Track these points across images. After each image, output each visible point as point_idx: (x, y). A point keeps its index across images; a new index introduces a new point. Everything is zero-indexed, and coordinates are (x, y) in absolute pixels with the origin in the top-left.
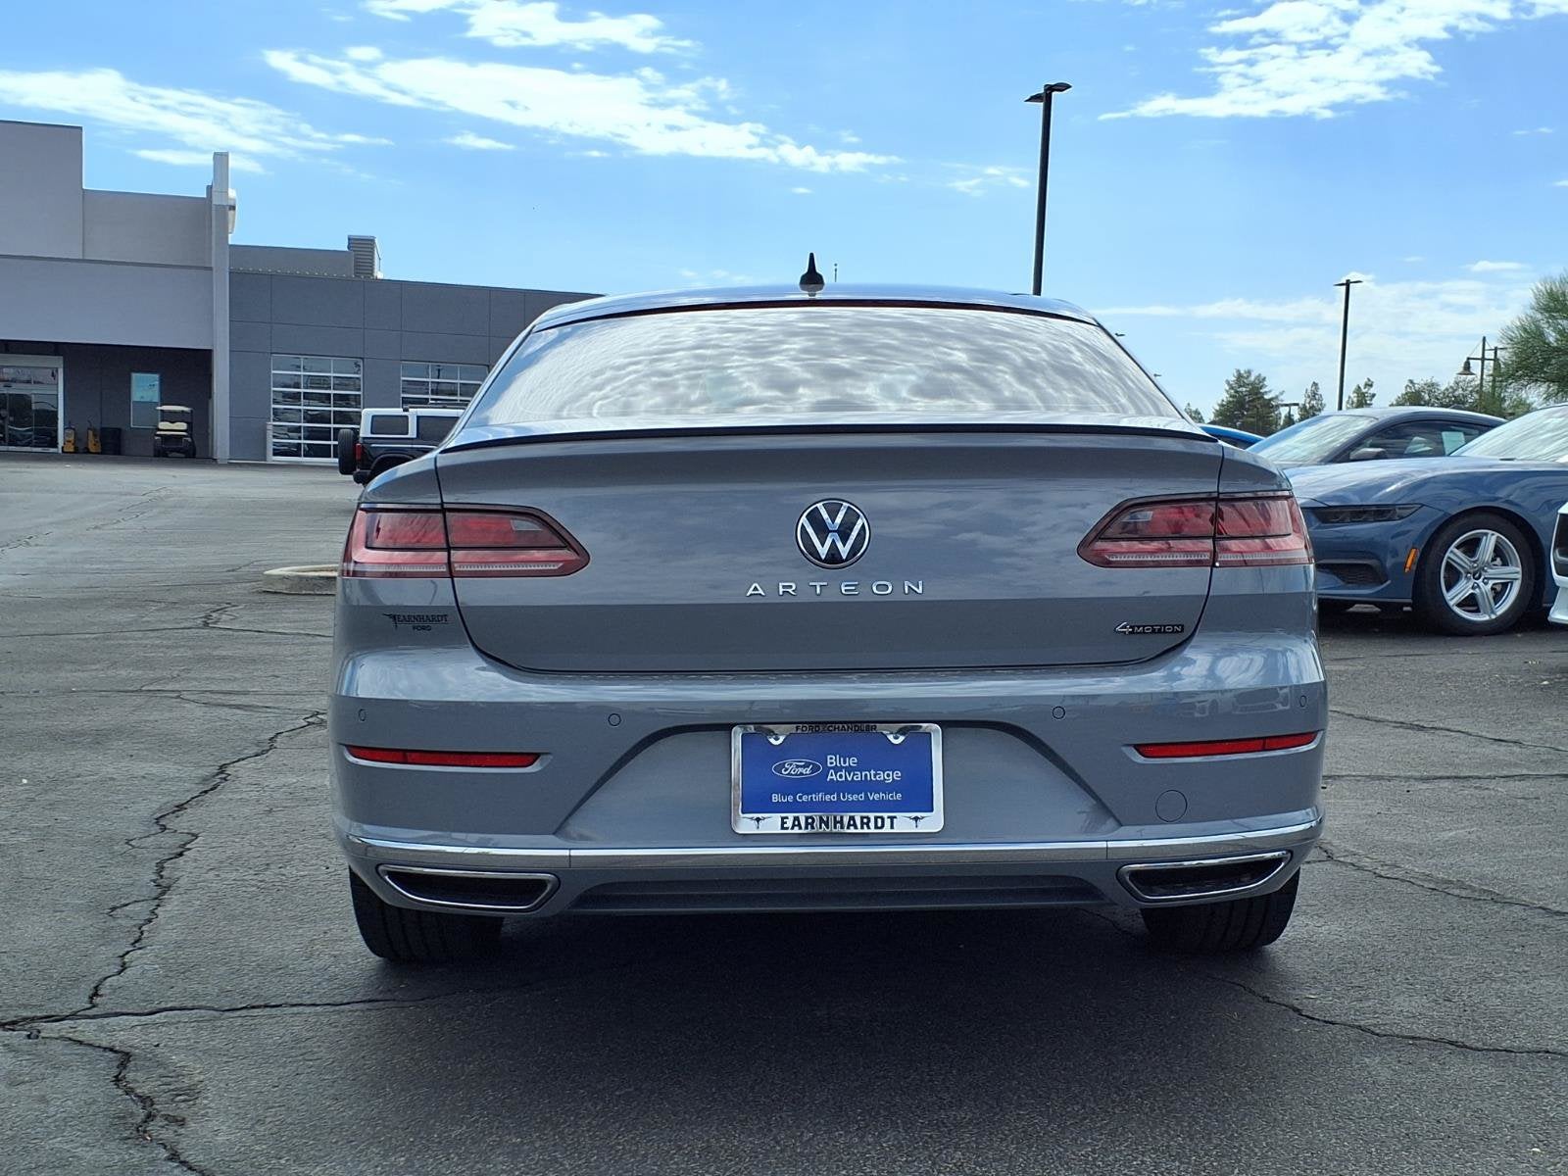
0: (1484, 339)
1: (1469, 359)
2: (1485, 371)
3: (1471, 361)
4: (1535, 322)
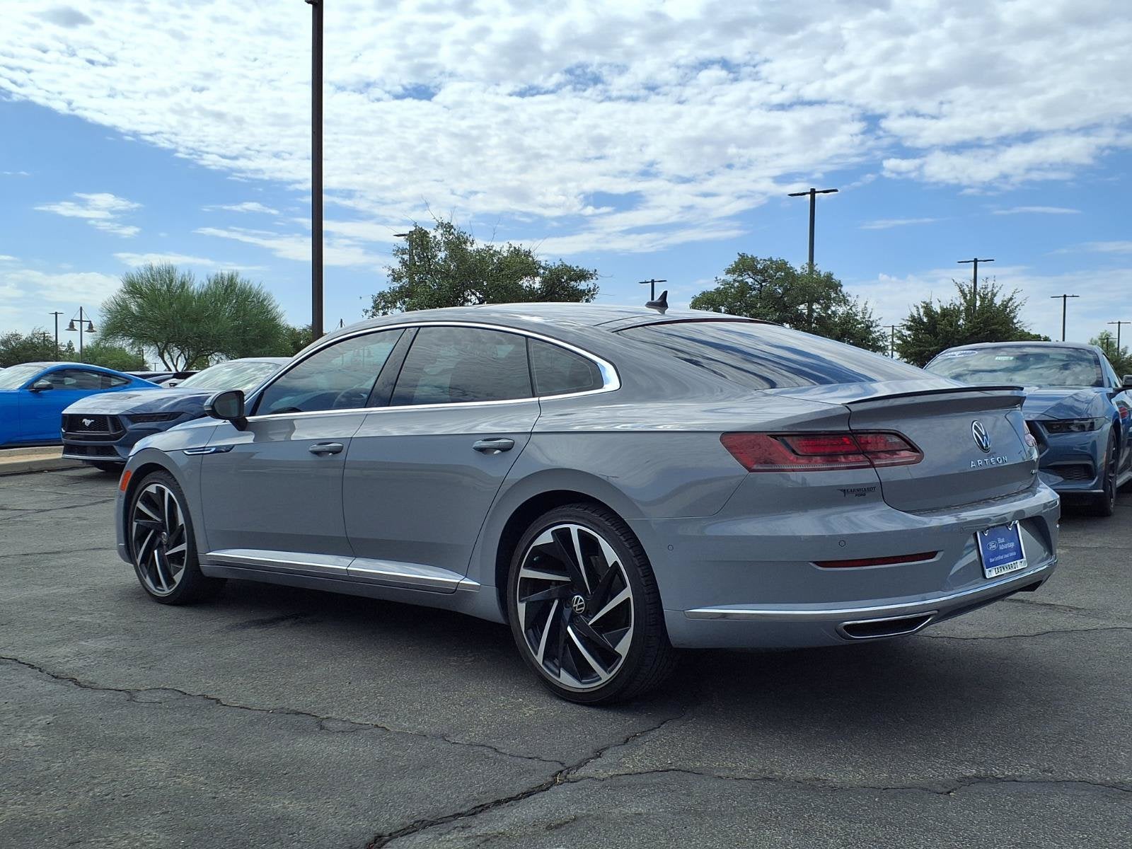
0: (81, 309)
1: (72, 320)
2: (83, 328)
3: (74, 322)
4: (124, 300)
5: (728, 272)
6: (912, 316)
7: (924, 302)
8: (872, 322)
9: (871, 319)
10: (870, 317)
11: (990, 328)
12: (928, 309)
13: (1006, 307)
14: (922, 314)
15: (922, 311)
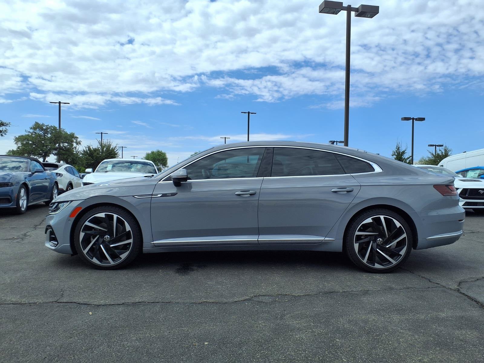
5: (31, 128)
6: (84, 150)
7: (88, 146)
8: (79, 152)
9: (78, 151)
10: (78, 150)
11: (110, 156)
12: (89, 148)
13: (114, 149)
14: (87, 150)
15: (87, 148)
